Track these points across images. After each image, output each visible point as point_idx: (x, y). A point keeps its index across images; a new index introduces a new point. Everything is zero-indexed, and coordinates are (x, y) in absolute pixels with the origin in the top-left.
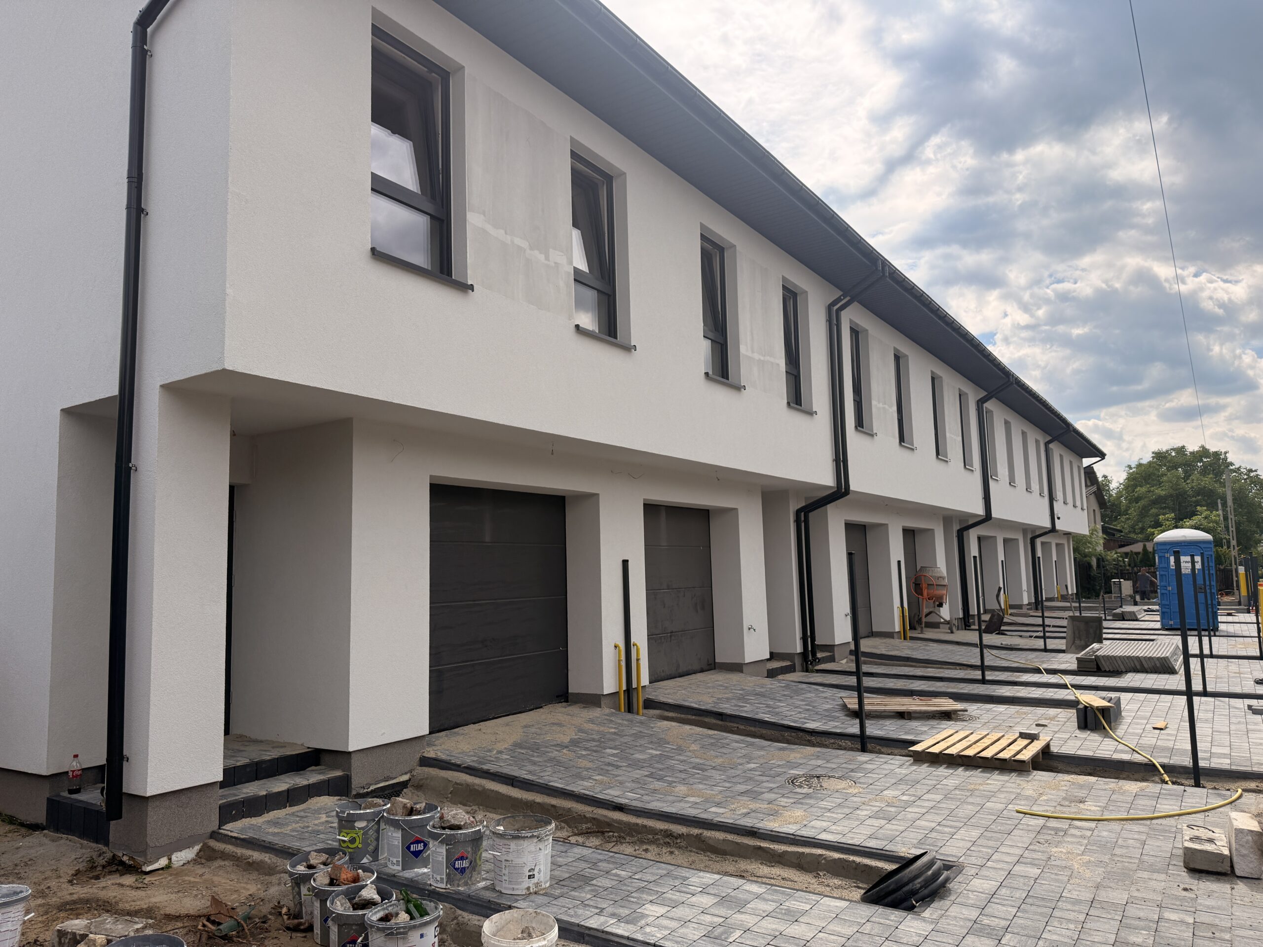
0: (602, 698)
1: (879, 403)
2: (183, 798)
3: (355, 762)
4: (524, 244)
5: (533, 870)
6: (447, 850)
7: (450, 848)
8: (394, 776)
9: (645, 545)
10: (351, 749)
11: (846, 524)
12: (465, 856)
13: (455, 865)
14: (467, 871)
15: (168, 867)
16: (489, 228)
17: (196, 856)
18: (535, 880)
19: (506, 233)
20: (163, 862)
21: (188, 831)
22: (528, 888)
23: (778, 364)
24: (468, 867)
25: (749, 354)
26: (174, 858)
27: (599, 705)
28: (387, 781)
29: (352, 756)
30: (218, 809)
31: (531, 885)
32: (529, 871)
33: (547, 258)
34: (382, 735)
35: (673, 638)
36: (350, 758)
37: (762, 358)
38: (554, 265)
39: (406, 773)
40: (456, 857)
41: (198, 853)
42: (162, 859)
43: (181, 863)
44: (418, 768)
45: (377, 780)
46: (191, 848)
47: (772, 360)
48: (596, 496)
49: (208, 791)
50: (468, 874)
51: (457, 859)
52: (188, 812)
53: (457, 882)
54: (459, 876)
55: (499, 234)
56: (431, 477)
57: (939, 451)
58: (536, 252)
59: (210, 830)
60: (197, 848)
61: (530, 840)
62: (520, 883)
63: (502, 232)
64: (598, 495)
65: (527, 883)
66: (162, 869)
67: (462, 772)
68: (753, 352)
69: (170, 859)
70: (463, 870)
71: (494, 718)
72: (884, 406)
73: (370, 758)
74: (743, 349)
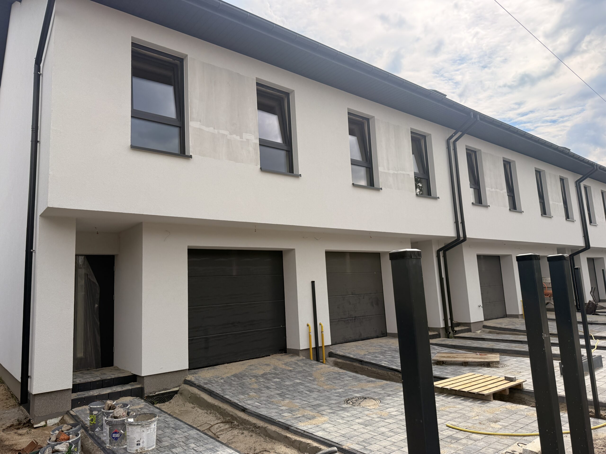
0: (300, 352)
1: (492, 189)
2: (53, 396)
3: (146, 381)
4: (226, 132)
5: (139, 441)
6: (109, 428)
7: (111, 427)
8: (169, 388)
9: (327, 273)
10: (143, 375)
11: (477, 256)
12: (117, 432)
13: (112, 436)
14: (118, 439)
15: (45, 426)
16: (204, 128)
17: (59, 421)
18: (141, 446)
19: (214, 129)
20: (43, 423)
21: (55, 410)
22: (137, 450)
23: (408, 175)
24: (119, 437)
25: (386, 171)
26: (48, 422)
27: (298, 355)
28: (166, 390)
29: (145, 378)
30: (71, 401)
31: (138, 449)
32: (137, 442)
33: (241, 138)
34: (161, 369)
35: (356, 320)
36: (144, 380)
37: (396, 172)
38: (245, 140)
39: (176, 387)
40: (113, 432)
41: (60, 420)
42: (42, 422)
43: (52, 424)
44: (183, 385)
45: (159, 390)
46: (57, 418)
47: (404, 172)
48: (293, 250)
49: (66, 393)
50: (119, 440)
51: (114, 433)
52: (56, 401)
53: (114, 444)
54: (114, 441)
55: (211, 129)
56: (188, 246)
57: (544, 212)
58: (234, 136)
59: (66, 410)
60: (60, 418)
61: (137, 426)
62: (133, 447)
63: (212, 128)
64: (294, 249)
65: (136, 447)
66: (42, 426)
67: (196, 388)
68: (389, 170)
69: (46, 422)
70: (116, 439)
71: (240, 361)
72: (495, 190)
73: (155, 380)
74: (381, 169)
